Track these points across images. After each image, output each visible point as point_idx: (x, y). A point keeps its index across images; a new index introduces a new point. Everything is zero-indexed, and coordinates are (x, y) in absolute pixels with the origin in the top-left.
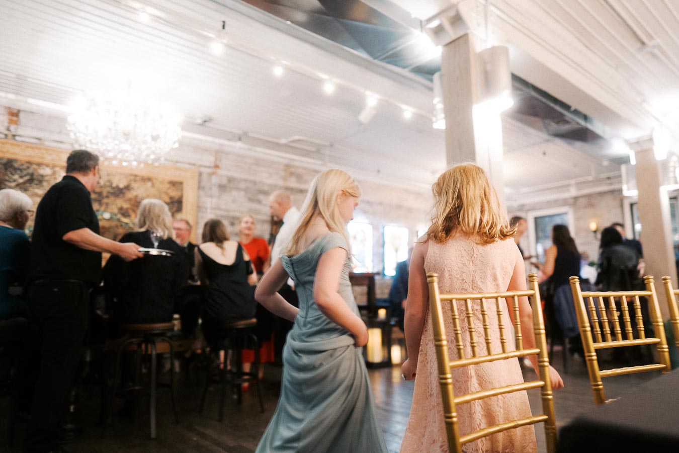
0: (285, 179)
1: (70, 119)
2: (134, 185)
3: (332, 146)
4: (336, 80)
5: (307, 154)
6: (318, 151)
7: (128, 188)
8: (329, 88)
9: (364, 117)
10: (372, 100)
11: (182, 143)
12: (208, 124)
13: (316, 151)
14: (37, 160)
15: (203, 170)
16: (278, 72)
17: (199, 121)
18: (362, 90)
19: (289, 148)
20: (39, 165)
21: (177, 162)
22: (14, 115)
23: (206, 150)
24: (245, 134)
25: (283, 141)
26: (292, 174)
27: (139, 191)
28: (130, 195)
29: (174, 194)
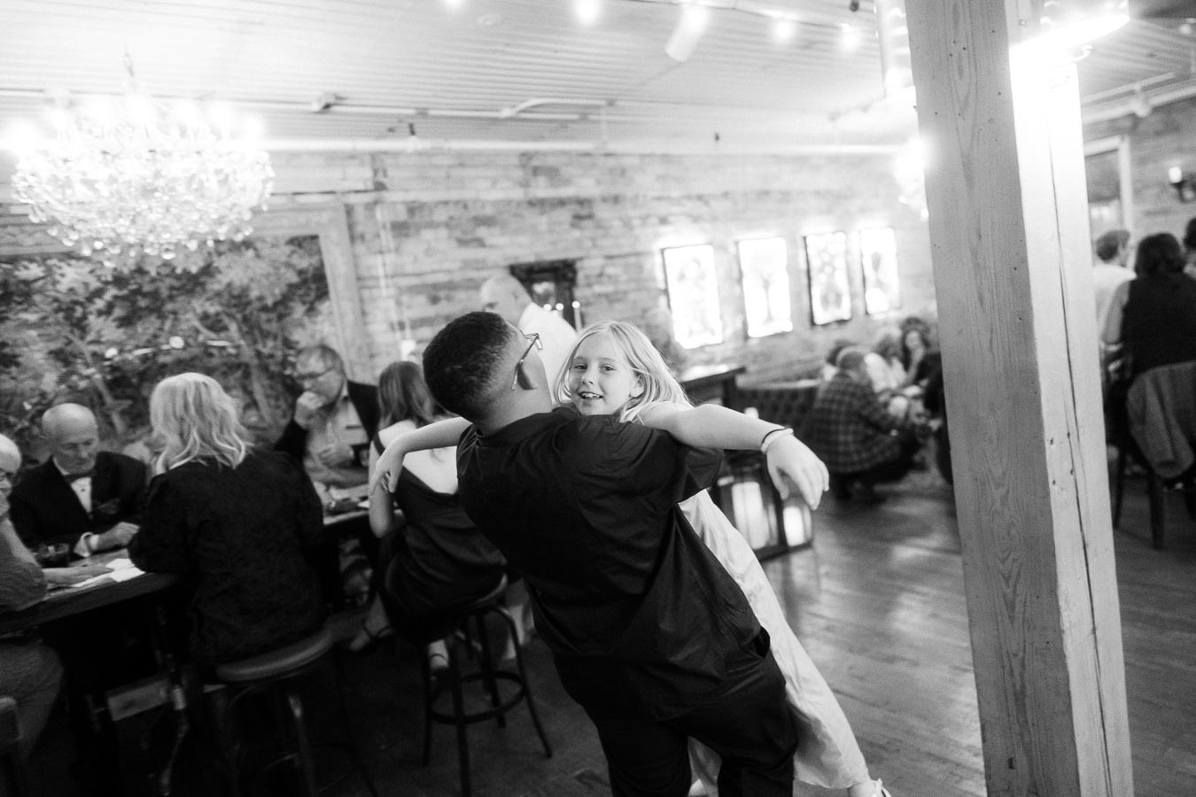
0: (525, 184)
2: (220, 263)
3: (611, 103)
6: (584, 118)
7: (207, 270)
9: (678, 48)
12: (334, 109)
13: (581, 119)
15: (353, 199)
17: (316, 107)
19: (520, 123)
20: (14, 260)
21: (296, 194)
24: (421, 114)
25: (506, 112)
26: (536, 171)
27: (233, 273)
28: (215, 285)
29: (304, 262)
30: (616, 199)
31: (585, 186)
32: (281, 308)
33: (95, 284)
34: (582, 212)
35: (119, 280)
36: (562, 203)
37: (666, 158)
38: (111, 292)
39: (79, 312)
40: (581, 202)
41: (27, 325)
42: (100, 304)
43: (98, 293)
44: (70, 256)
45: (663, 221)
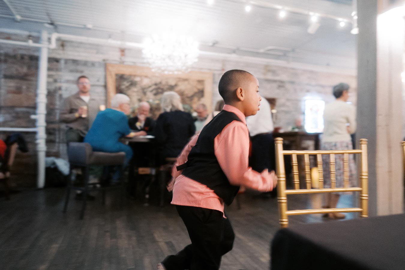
0: (264, 74)
1: (144, 51)
2: (180, 83)
3: (293, 50)
4: (287, 8)
5: (278, 57)
6: (285, 55)
7: (176, 85)
8: (282, 15)
9: (311, 30)
10: (314, 18)
11: (201, 58)
12: (216, 45)
13: (284, 55)
14: (133, 74)
15: (216, 72)
16: (248, 9)
17: (211, 44)
18: (306, 12)
19: (266, 55)
20: (135, 76)
21: (201, 69)
22: (123, 51)
23: (217, 61)
24: (238, 49)
25: (262, 51)
26: (269, 71)
27: (182, 87)
28: (177, 89)
29: (200, 87)
30: (292, 83)
31: (284, 77)
32: (191, 98)
33: (150, 84)
34: (281, 85)
35: (156, 84)
36: (275, 81)
37: (312, 72)
38: (154, 87)
39: (145, 90)
40: (282, 82)
41: (134, 92)
42: (150, 89)
43: (150, 87)
44: (146, 77)
45: (308, 91)
